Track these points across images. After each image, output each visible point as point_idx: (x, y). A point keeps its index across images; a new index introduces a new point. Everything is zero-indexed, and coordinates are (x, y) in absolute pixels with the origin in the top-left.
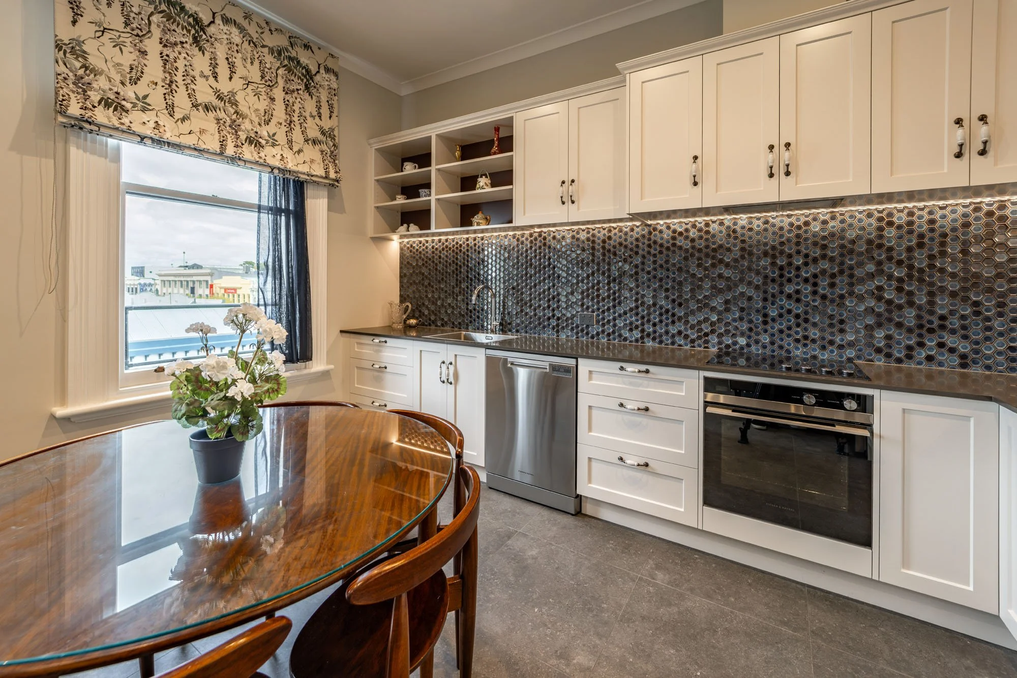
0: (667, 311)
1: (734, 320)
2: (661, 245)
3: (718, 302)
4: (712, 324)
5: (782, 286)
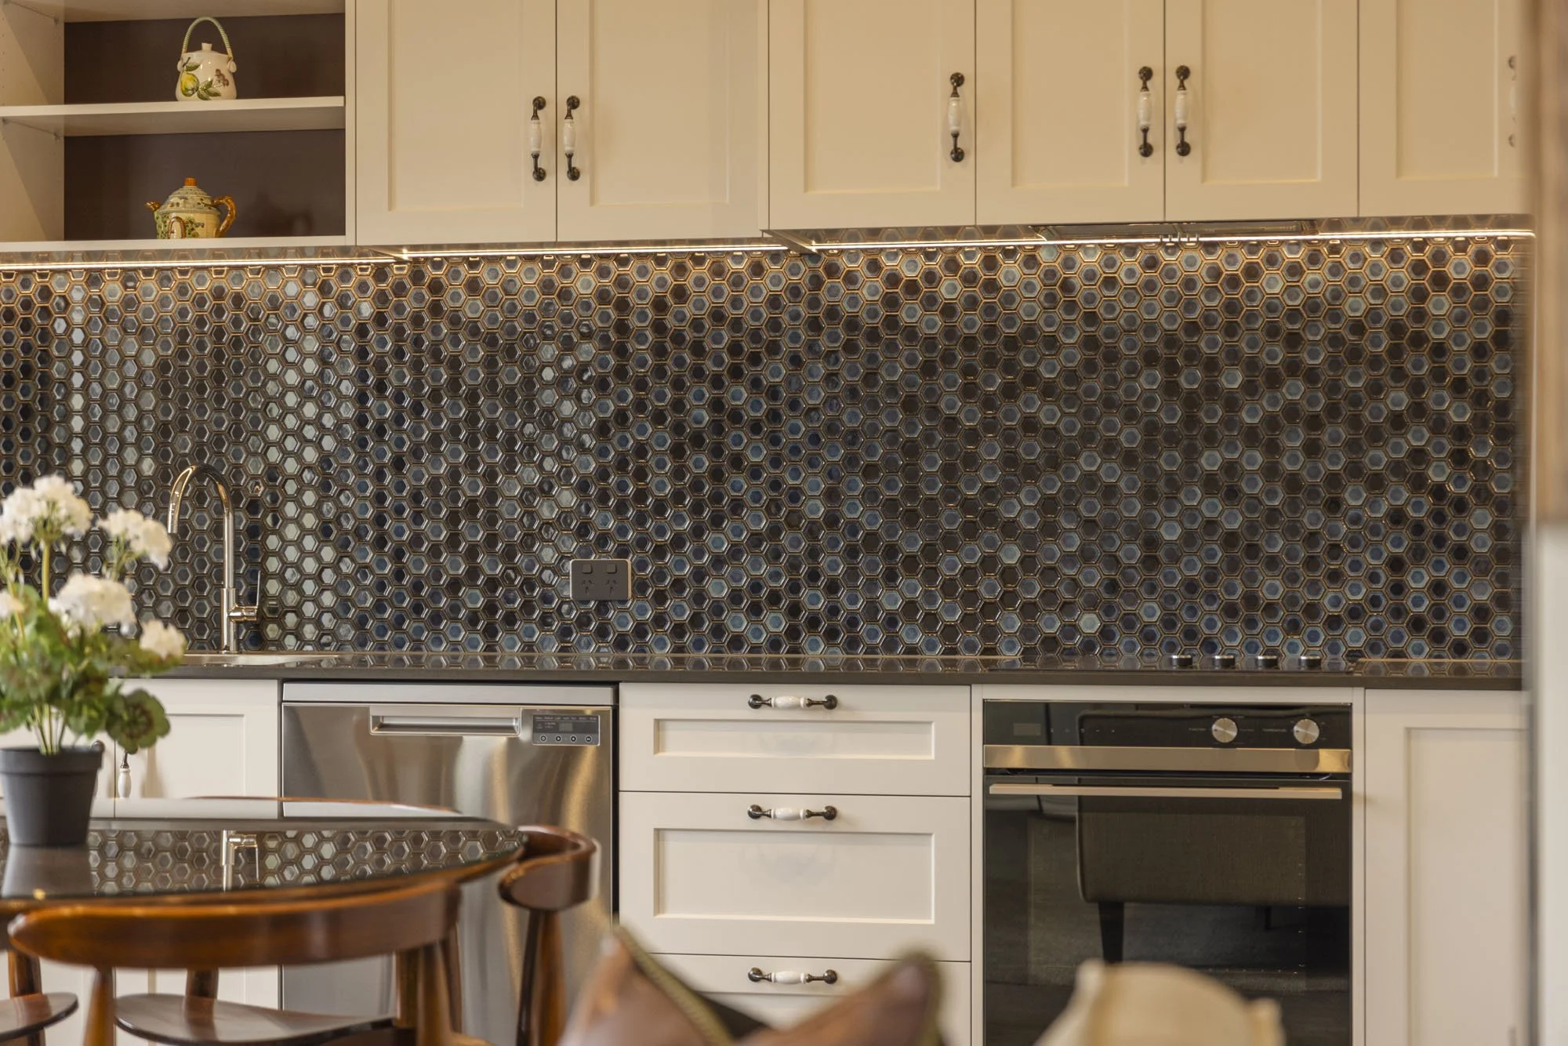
0: (871, 539)
1: (1068, 559)
2: (852, 324)
3: (1020, 507)
4: (1008, 574)
5: (1191, 454)
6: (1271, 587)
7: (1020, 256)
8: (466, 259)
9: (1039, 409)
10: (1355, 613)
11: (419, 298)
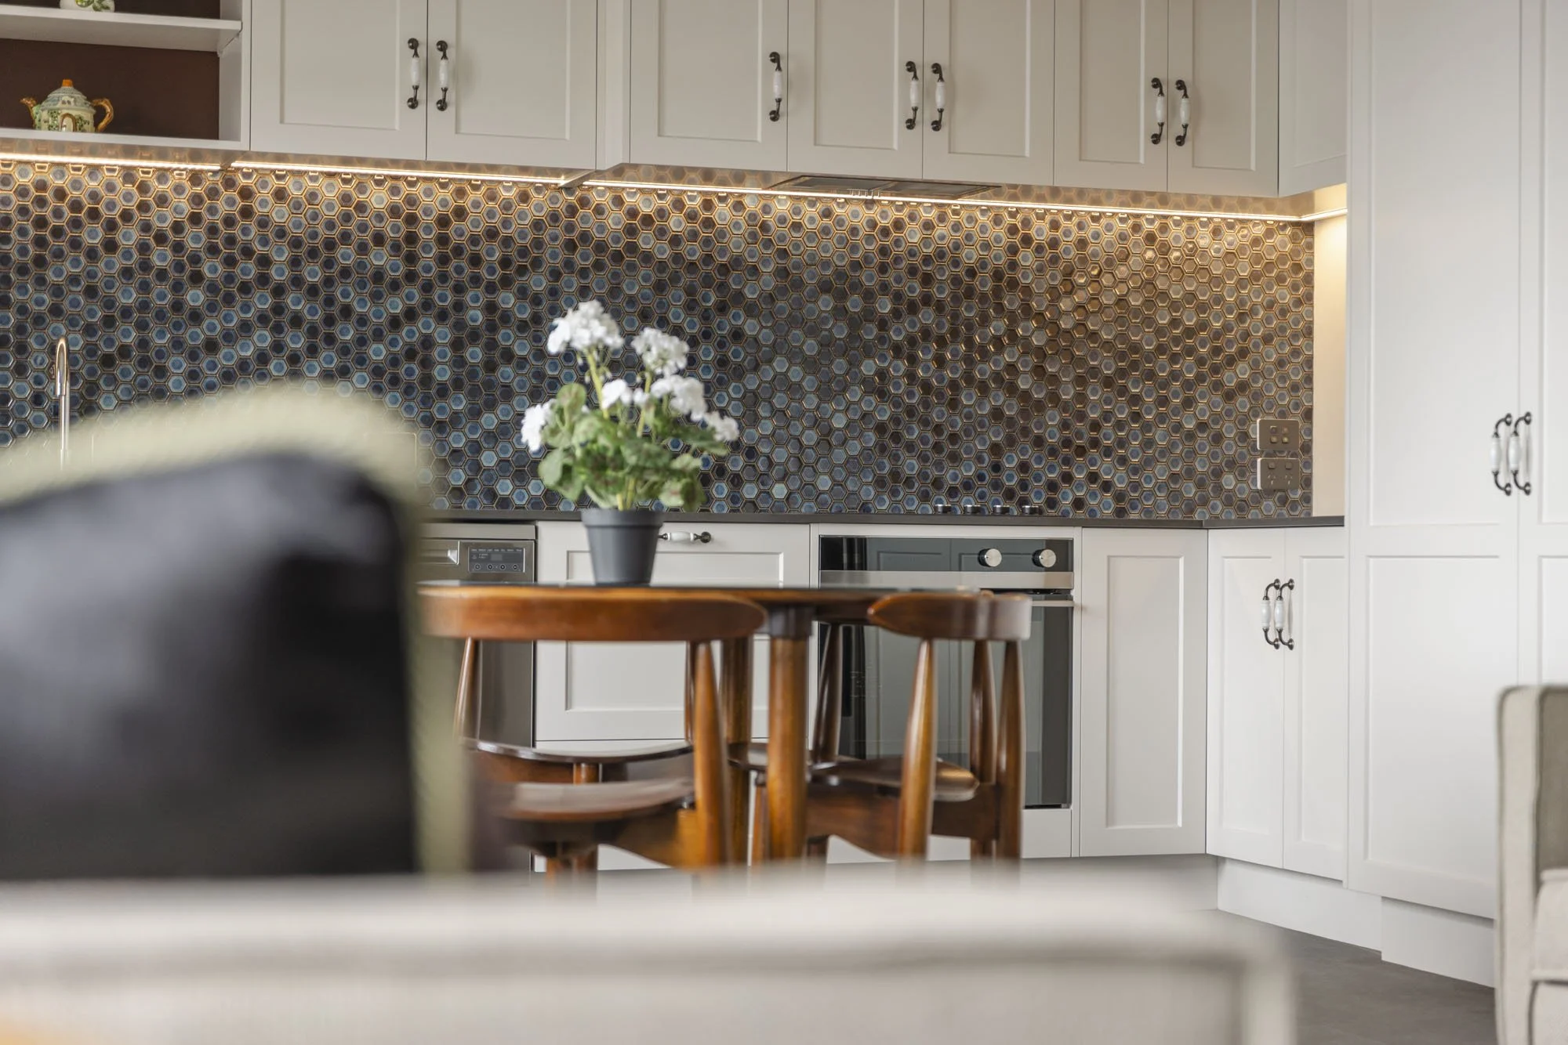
6: (911, 465)
7: (731, 201)
8: (273, 171)
9: (744, 323)
10: (968, 485)
11: (231, 202)
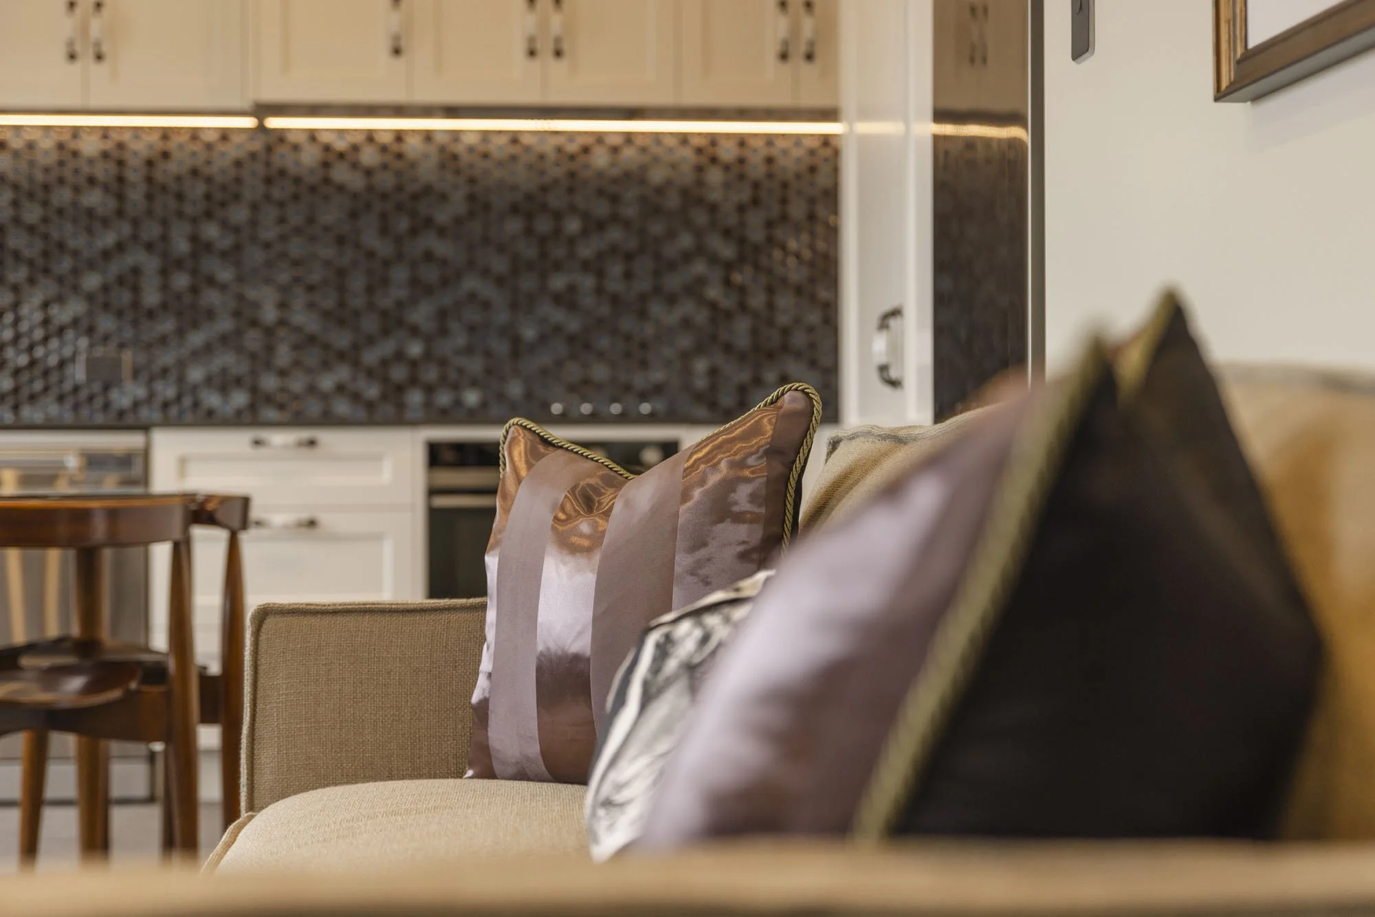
0: (312, 338)
1: (458, 352)
4: (412, 364)
5: (543, 276)
